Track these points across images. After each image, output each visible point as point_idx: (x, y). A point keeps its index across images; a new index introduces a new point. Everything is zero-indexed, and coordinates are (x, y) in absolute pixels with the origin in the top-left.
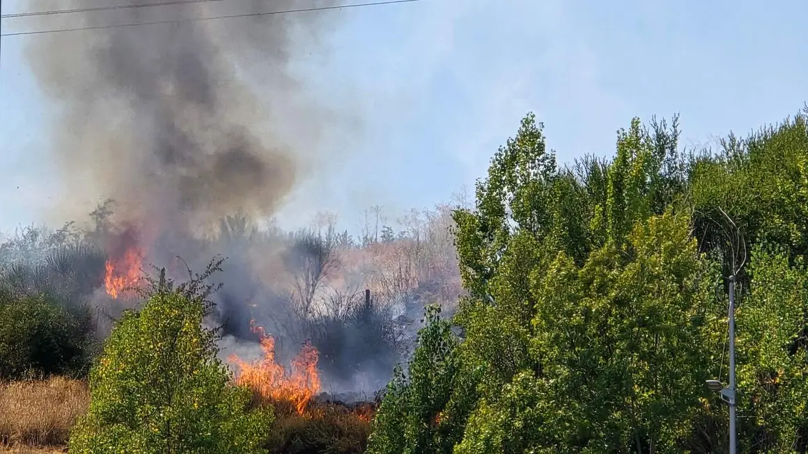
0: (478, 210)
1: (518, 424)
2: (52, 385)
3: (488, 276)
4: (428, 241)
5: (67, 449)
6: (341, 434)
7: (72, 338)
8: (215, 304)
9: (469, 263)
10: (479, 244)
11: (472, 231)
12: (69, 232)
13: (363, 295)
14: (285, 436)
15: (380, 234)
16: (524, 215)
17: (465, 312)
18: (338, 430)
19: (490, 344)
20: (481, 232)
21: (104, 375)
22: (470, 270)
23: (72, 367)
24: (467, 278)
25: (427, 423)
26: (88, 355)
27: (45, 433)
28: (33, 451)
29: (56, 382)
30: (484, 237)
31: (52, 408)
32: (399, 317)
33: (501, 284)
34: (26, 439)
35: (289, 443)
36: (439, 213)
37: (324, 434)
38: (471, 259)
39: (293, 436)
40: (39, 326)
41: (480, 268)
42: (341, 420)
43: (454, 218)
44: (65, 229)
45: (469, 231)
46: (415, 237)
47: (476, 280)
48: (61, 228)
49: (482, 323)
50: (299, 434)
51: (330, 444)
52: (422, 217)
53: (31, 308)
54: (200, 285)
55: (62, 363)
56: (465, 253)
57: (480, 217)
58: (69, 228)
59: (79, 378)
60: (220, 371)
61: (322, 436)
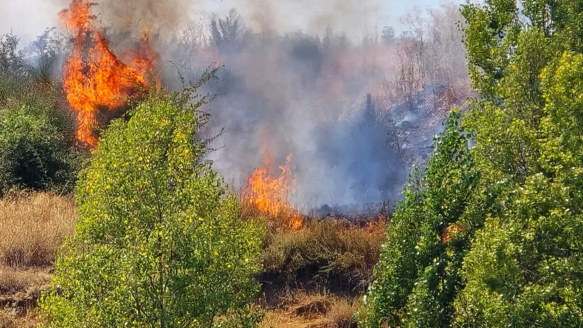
0: (487, 5)
1: (529, 236)
2: (35, 203)
3: (499, 76)
4: (432, 41)
5: (53, 270)
6: (344, 249)
7: (56, 152)
8: (209, 115)
9: (478, 63)
10: (488, 41)
11: (480, 29)
12: (51, 38)
13: (365, 100)
14: (285, 252)
15: (381, 34)
16: (536, 10)
17: (474, 115)
18: (341, 245)
19: (499, 151)
20: (491, 29)
21: (92, 190)
22: (480, 70)
23: (56, 182)
24: (476, 79)
25: (439, 235)
26: (74, 170)
27: (30, 254)
28: (17, 273)
29: (40, 199)
30: (494, 34)
31: (37, 226)
32: (403, 123)
33: (510, 86)
34: (9, 260)
35: (289, 260)
36: (443, 11)
37: (326, 249)
38: (481, 58)
39: (293, 252)
40: (21, 140)
41: (490, 68)
42: (344, 234)
43: (463, 13)
44: (45, 36)
45: (478, 28)
46: (419, 37)
47: (486, 81)
48: (41, 34)
49: (491, 127)
50: (301, 250)
51: (333, 260)
52: (425, 16)
53: (12, 120)
54: (193, 94)
55: (45, 179)
56: (474, 50)
57: (489, 12)
58: (51, 34)
59: (64, 194)
60: (215, 184)
61: (324, 252)
